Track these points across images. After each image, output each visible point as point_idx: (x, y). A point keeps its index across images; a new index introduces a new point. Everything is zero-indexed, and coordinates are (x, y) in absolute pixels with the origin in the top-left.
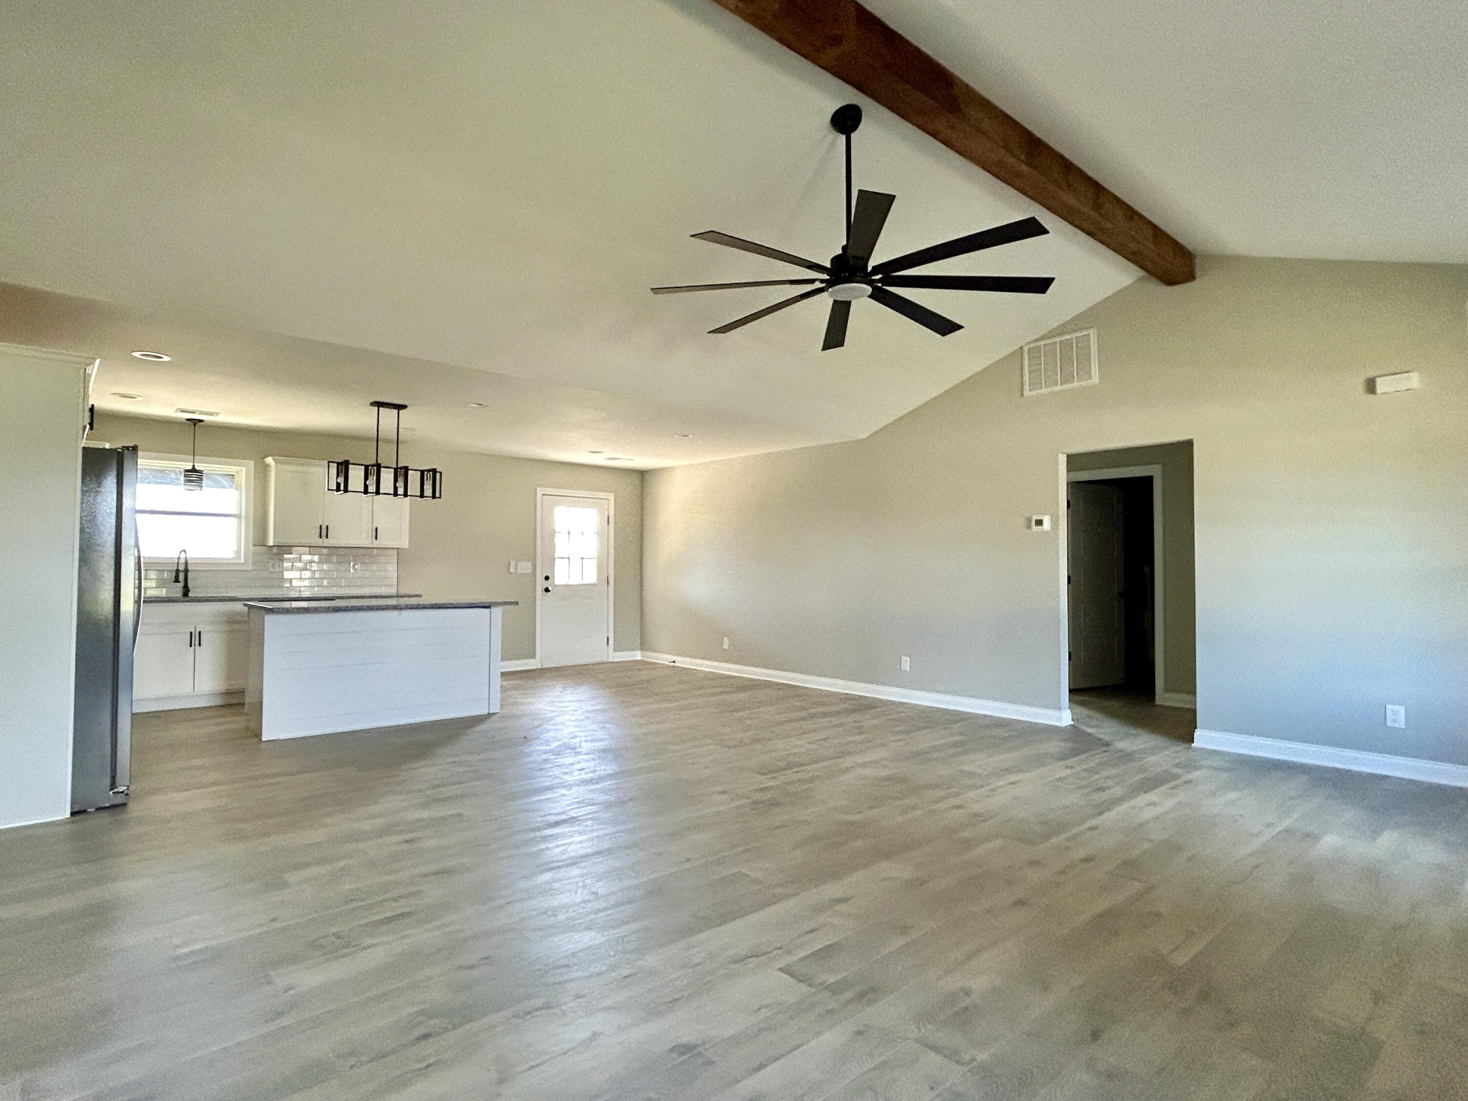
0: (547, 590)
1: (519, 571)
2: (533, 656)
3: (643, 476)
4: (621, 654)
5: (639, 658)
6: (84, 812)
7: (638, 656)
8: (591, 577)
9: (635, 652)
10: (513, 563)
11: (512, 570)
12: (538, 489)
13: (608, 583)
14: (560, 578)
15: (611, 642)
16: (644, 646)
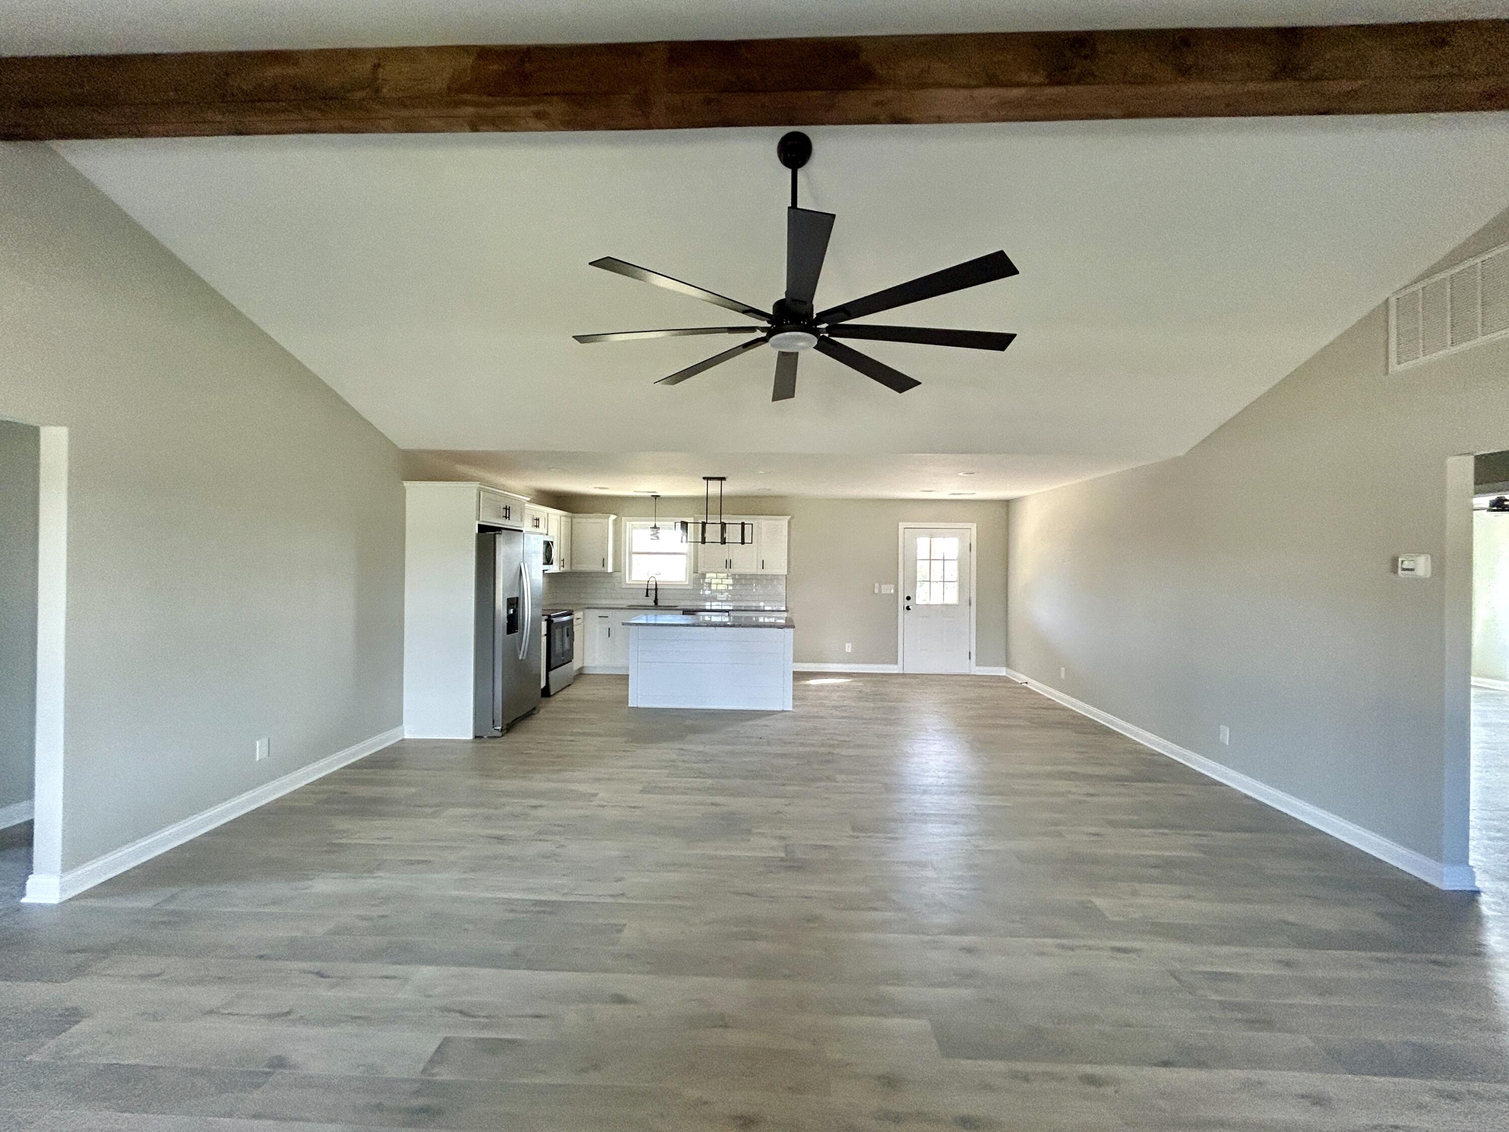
0: (908, 608)
1: (883, 592)
2: (896, 662)
3: (1007, 504)
4: (981, 668)
5: (1004, 674)
6: (481, 737)
7: (1002, 672)
8: (952, 597)
9: (1001, 668)
10: (877, 585)
11: (876, 591)
12: (900, 524)
13: (970, 604)
14: (922, 597)
15: (973, 656)
16: (1008, 665)
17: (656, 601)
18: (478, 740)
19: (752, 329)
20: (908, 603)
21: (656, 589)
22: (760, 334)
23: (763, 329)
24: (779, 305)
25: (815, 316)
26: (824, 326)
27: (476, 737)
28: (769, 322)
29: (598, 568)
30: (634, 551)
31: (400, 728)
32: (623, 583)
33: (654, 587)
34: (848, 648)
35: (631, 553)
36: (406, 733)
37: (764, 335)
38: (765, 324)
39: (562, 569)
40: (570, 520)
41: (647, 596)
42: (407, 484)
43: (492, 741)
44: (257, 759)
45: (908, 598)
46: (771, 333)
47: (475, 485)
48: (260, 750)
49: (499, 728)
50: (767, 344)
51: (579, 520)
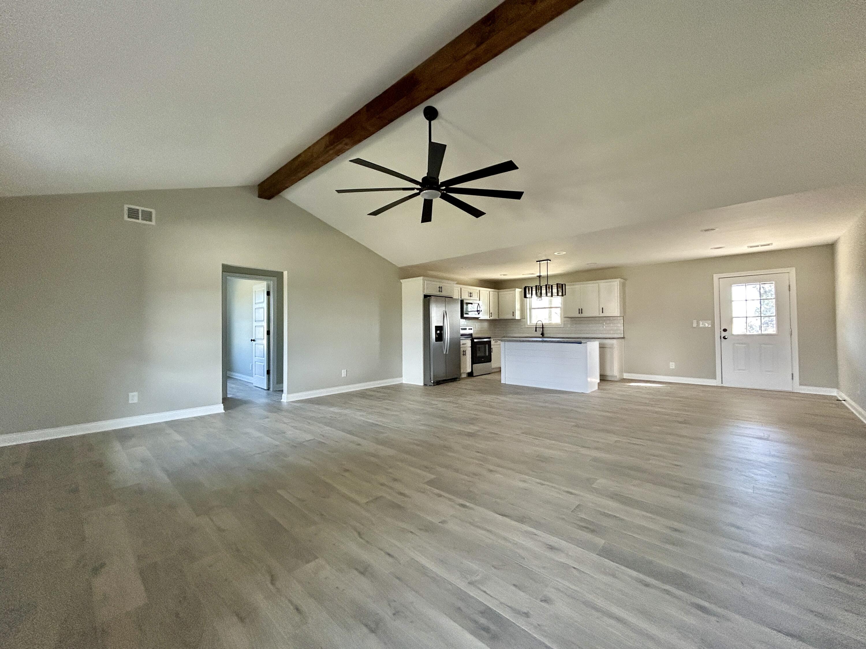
17: (543, 334)
18: (425, 386)
19: (413, 189)
20: (724, 334)
21: (543, 328)
22: (416, 191)
23: (417, 189)
24: (424, 179)
25: (440, 184)
26: (444, 188)
27: (425, 385)
28: (420, 186)
29: (510, 317)
30: (533, 307)
31: (401, 378)
32: (526, 325)
33: (542, 327)
34: (672, 365)
35: (530, 309)
36: (403, 381)
37: (418, 191)
38: (419, 187)
39: (491, 317)
40: (497, 293)
41: (536, 331)
42: (401, 281)
43: (430, 387)
44: (343, 376)
45: (725, 330)
46: (421, 190)
47: (422, 278)
48: (344, 373)
49: (432, 382)
50: (419, 196)
51: (502, 293)
